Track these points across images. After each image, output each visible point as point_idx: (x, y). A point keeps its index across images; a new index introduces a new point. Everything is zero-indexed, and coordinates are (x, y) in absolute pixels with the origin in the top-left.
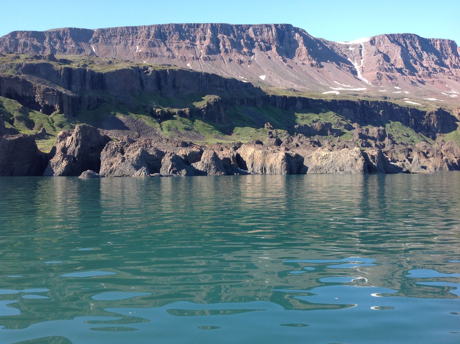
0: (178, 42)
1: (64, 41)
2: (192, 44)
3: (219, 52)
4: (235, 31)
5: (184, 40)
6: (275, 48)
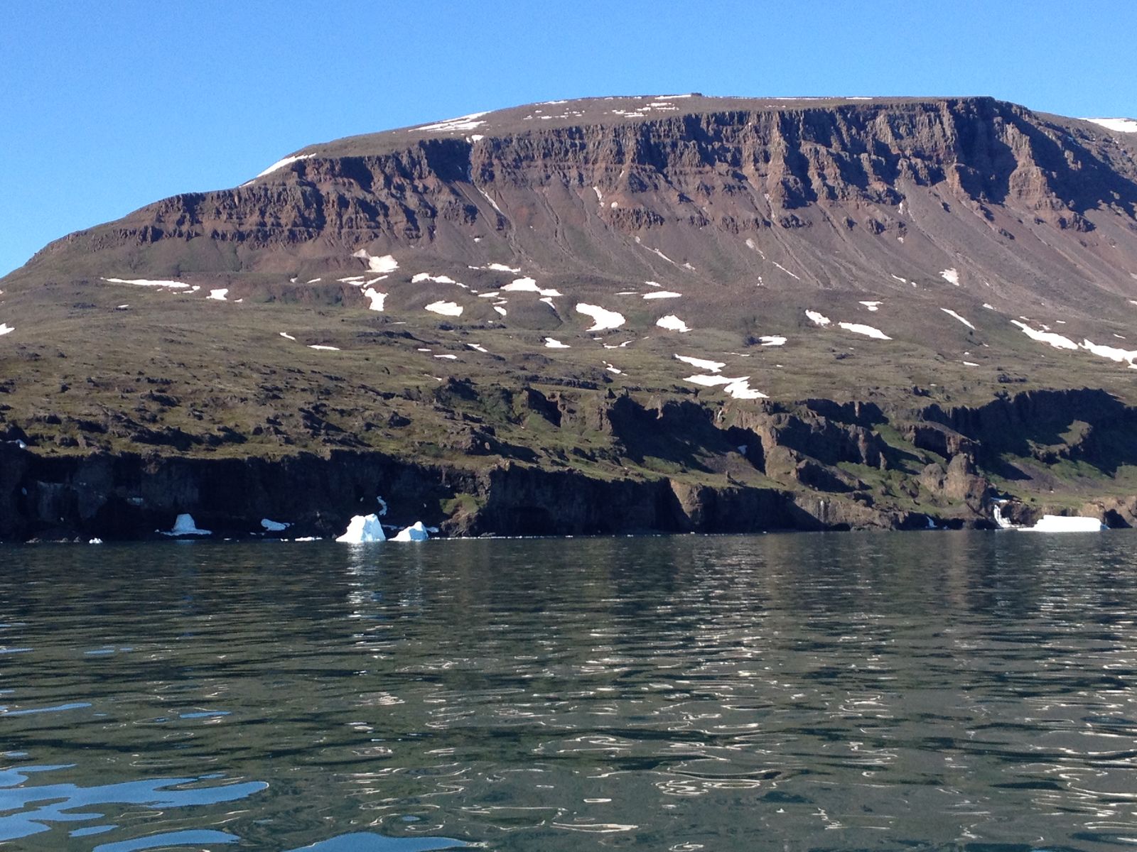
0: (700, 172)
1: (417, 182)
2: (735, 175)
3: (813, 196)
4: (844, 130)
5: (712, 164)
6: (958, 175)
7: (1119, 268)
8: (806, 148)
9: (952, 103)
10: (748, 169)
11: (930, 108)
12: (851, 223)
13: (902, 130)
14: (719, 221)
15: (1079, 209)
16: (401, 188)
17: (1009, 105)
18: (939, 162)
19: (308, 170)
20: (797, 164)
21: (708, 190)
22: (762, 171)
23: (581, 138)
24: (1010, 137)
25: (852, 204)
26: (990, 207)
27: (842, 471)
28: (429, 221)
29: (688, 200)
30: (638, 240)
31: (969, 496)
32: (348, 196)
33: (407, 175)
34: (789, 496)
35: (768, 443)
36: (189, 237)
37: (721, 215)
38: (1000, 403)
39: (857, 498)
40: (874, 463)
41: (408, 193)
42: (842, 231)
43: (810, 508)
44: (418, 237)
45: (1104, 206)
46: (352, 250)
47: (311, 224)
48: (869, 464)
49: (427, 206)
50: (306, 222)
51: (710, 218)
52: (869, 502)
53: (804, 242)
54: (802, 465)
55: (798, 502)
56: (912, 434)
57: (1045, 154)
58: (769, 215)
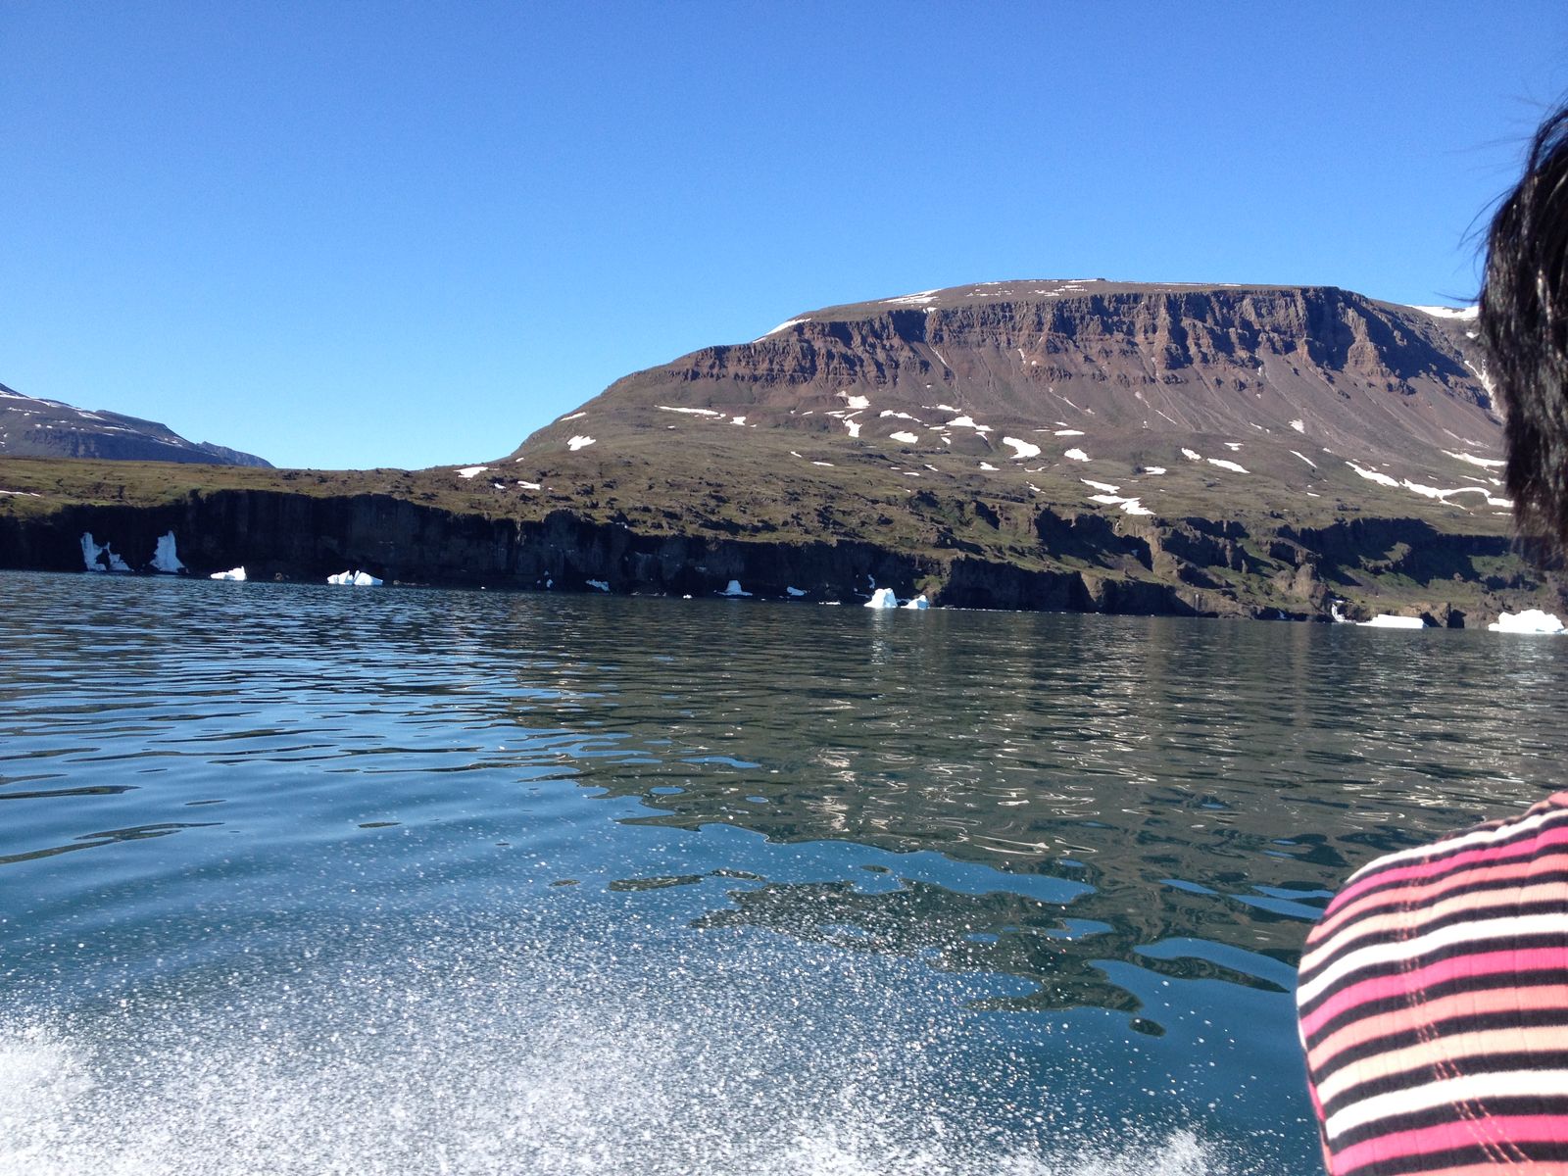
0: (1102, 340)
1: (885, 342)
2: (1129, 342)
3: (1190, 360)
4: (1217, 310)
5: (1111, 334)
6: (1306, 348)
7: (1434, 424)
8: (1186, 322)
9: (1304, 291)
10: (1140, 338)
11: (1287, 294)
12: (1219, 382)
13: (1264, 311)
14: (1115, 377)
15: (1403, 377)
16: (873, 346)
17: (1351, 294)
18: (1292, 336)
19: (806, 330)
20: (1178, 335)
21: (1107, 353)
22: (1150, 340)
23: (1011, 311)
24: (1351, 319)
25: (1221, 367)
26: (1331, 373)
27: (1212, 572)
28: (893, 371)
29: (1091, 361)
30: (1051, 390)
31: (1312, 596)
32: (834, 350)
33: (878, 336)
34: (1172, 589)
35: (1155, 549)
36: (718, 378)
37: (1117, 372)
38: (1339, 526)
39: (1225, 594)
40: (1237, 567)
41: (879, 350)
42: (1211, 388)
43: (1187, 599)
44: (885, 383)
45: (1424, 375)
46: (835, 391)
47: (807, 371)
48: (1234, 568)
49: (892, 360)
50: (803, 369)
51: (1107, 375)
52: (1234, 598)
53: (1181, 395)
54: (1182, 566)
55: (1178, 594)
56: (1268, 547)
57: (1378, 332)
58: (1154, 374)
